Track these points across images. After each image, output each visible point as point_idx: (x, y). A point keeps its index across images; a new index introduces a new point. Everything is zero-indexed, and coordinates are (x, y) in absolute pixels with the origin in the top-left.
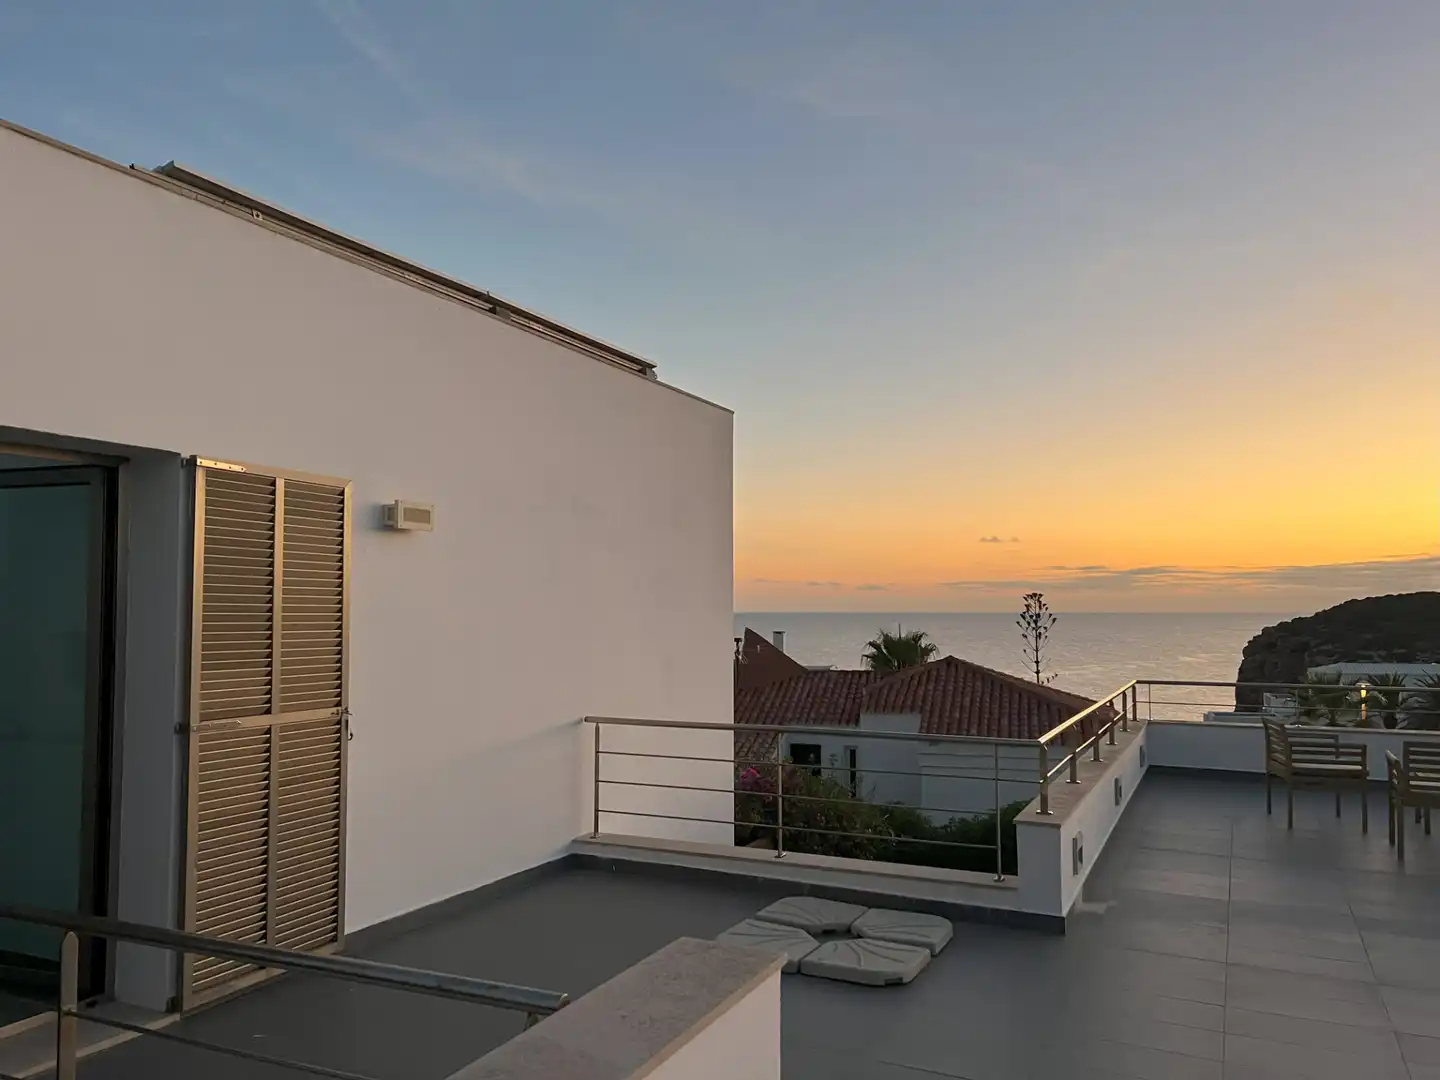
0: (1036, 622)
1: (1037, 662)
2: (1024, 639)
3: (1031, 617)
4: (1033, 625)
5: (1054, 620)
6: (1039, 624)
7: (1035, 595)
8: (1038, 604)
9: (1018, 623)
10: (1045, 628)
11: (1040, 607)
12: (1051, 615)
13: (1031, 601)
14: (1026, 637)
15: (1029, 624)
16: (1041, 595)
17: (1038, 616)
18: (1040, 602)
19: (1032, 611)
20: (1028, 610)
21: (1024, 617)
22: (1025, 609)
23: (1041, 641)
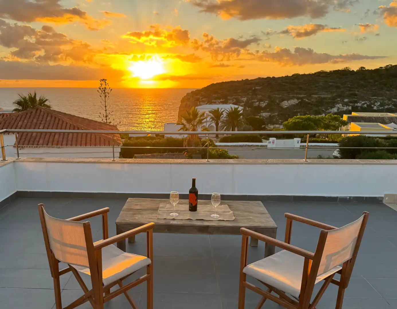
0: (104, 91)
1: (106, 106)
2: (100, 97)
3: (103, 88)
4: (103, 92)
5: (111, 90)
6: (106, 91)
7: (104, 80)
8: (105, 84)
9: (98, 91)
10: (108, 93)
11: (106, 85)
12: (110, 88)
13: (103, 82)
14: (101, 96)
15: (102, 91)
16: (106, 80)
17: (105, 88)
18: (106, 83)
19: (103, 87)
20: (102, 86)
21: (100, 89)
22: (100, 85)
23: (106, 98)
